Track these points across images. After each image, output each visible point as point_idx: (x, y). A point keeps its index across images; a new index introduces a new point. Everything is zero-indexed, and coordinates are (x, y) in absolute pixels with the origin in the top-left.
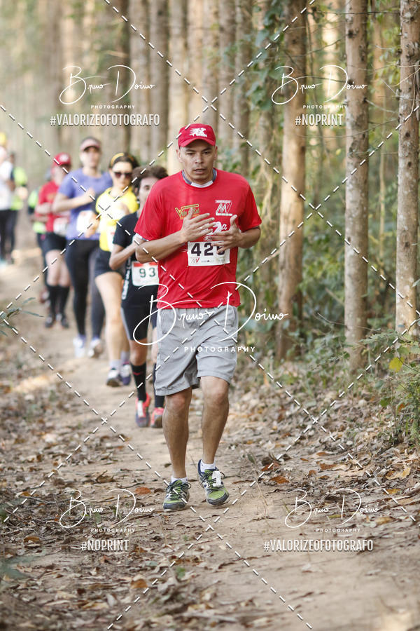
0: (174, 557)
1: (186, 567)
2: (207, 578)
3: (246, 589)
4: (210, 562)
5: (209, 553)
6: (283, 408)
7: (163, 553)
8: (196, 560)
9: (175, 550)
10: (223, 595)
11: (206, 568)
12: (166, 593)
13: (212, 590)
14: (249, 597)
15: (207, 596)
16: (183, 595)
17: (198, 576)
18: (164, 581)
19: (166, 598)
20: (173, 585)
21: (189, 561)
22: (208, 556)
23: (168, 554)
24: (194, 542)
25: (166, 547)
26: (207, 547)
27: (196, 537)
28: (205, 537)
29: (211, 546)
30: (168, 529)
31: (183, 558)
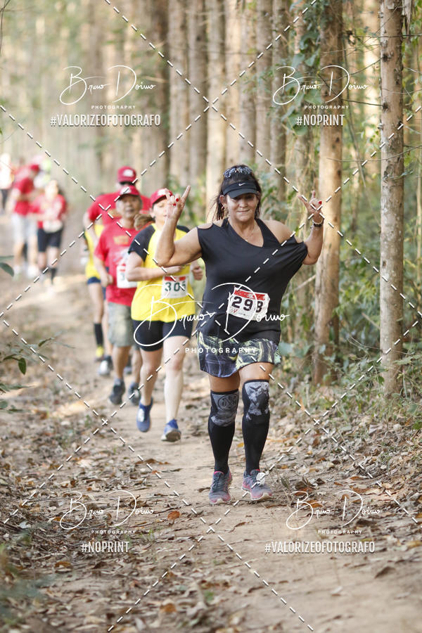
0: (204, 582)
1: (216, 592)
2: (237, 602)
3: (274, 613)
4: (240, 586)
5: (240, 578)
6: (319, 432)
7: (193, 577)
8: (226, 584)
9: (206, 574)
10: (252, 619)
11: (235, 592)
12: (194, 617)
13: (241, 614)
14: (277, 621)
15: (236, 620)
16: (212, 619)
17: (227, 600)
18: (193, 605)
19: (194, 622)
20: (202, 610)
21: (218, 585)
22: (238, 580)
23: (198, 578)
24: (225, 566)
25: (196, 571)
26: (237, 571)
27: (227, 562)
28: (236, 561)
29: (241, 570)
30: (198, 554)
31: (213, 582)
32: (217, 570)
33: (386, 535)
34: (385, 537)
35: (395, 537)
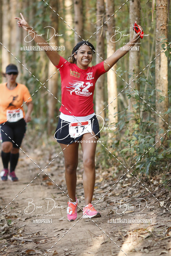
0: (7, 216)
1: (12, 220)
2: (20, 224)
3: (36, 228)
4: (22, 217)
5: (21, 214)
6: (51, 154)
7: (2, 214)
8: (16, 217)
9: (7, 213)
10: (27, 231)
11: (20, 220)
12: (3, 230)
13: (22, 229)
14: (38, 231)
15: (21, 231)
16: (11, 231)
17: (17, 223)
18: (3, 226)
19: (4, 232)
20: (7, 227)
21: (13, 217)
22: (21, 215)
23: (4, 214)
24: (15, 209)
25: (3, 212)
26: (20, 212)
27: (16, 208)
28: (19, 207)
29: (22, 211)
30: (4, 205)
31: (10, 216)
32: (12, 211)
33: (80, 196)
34: (80, 197)
35: (84, 197)
